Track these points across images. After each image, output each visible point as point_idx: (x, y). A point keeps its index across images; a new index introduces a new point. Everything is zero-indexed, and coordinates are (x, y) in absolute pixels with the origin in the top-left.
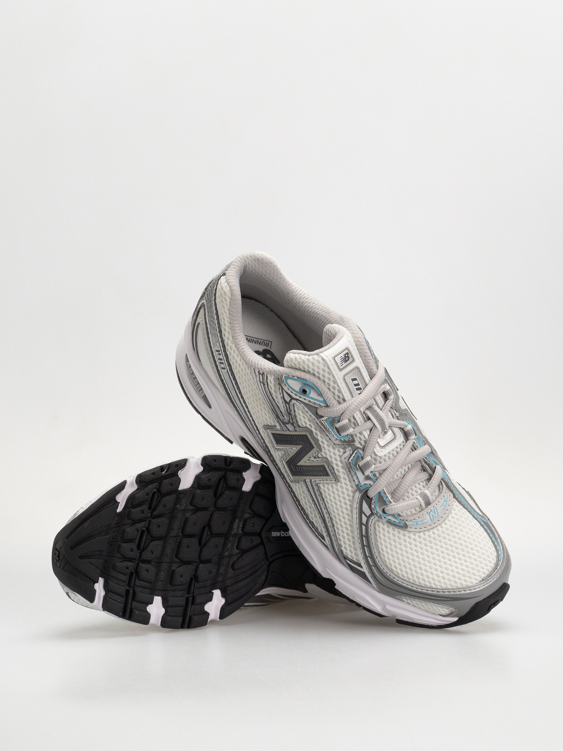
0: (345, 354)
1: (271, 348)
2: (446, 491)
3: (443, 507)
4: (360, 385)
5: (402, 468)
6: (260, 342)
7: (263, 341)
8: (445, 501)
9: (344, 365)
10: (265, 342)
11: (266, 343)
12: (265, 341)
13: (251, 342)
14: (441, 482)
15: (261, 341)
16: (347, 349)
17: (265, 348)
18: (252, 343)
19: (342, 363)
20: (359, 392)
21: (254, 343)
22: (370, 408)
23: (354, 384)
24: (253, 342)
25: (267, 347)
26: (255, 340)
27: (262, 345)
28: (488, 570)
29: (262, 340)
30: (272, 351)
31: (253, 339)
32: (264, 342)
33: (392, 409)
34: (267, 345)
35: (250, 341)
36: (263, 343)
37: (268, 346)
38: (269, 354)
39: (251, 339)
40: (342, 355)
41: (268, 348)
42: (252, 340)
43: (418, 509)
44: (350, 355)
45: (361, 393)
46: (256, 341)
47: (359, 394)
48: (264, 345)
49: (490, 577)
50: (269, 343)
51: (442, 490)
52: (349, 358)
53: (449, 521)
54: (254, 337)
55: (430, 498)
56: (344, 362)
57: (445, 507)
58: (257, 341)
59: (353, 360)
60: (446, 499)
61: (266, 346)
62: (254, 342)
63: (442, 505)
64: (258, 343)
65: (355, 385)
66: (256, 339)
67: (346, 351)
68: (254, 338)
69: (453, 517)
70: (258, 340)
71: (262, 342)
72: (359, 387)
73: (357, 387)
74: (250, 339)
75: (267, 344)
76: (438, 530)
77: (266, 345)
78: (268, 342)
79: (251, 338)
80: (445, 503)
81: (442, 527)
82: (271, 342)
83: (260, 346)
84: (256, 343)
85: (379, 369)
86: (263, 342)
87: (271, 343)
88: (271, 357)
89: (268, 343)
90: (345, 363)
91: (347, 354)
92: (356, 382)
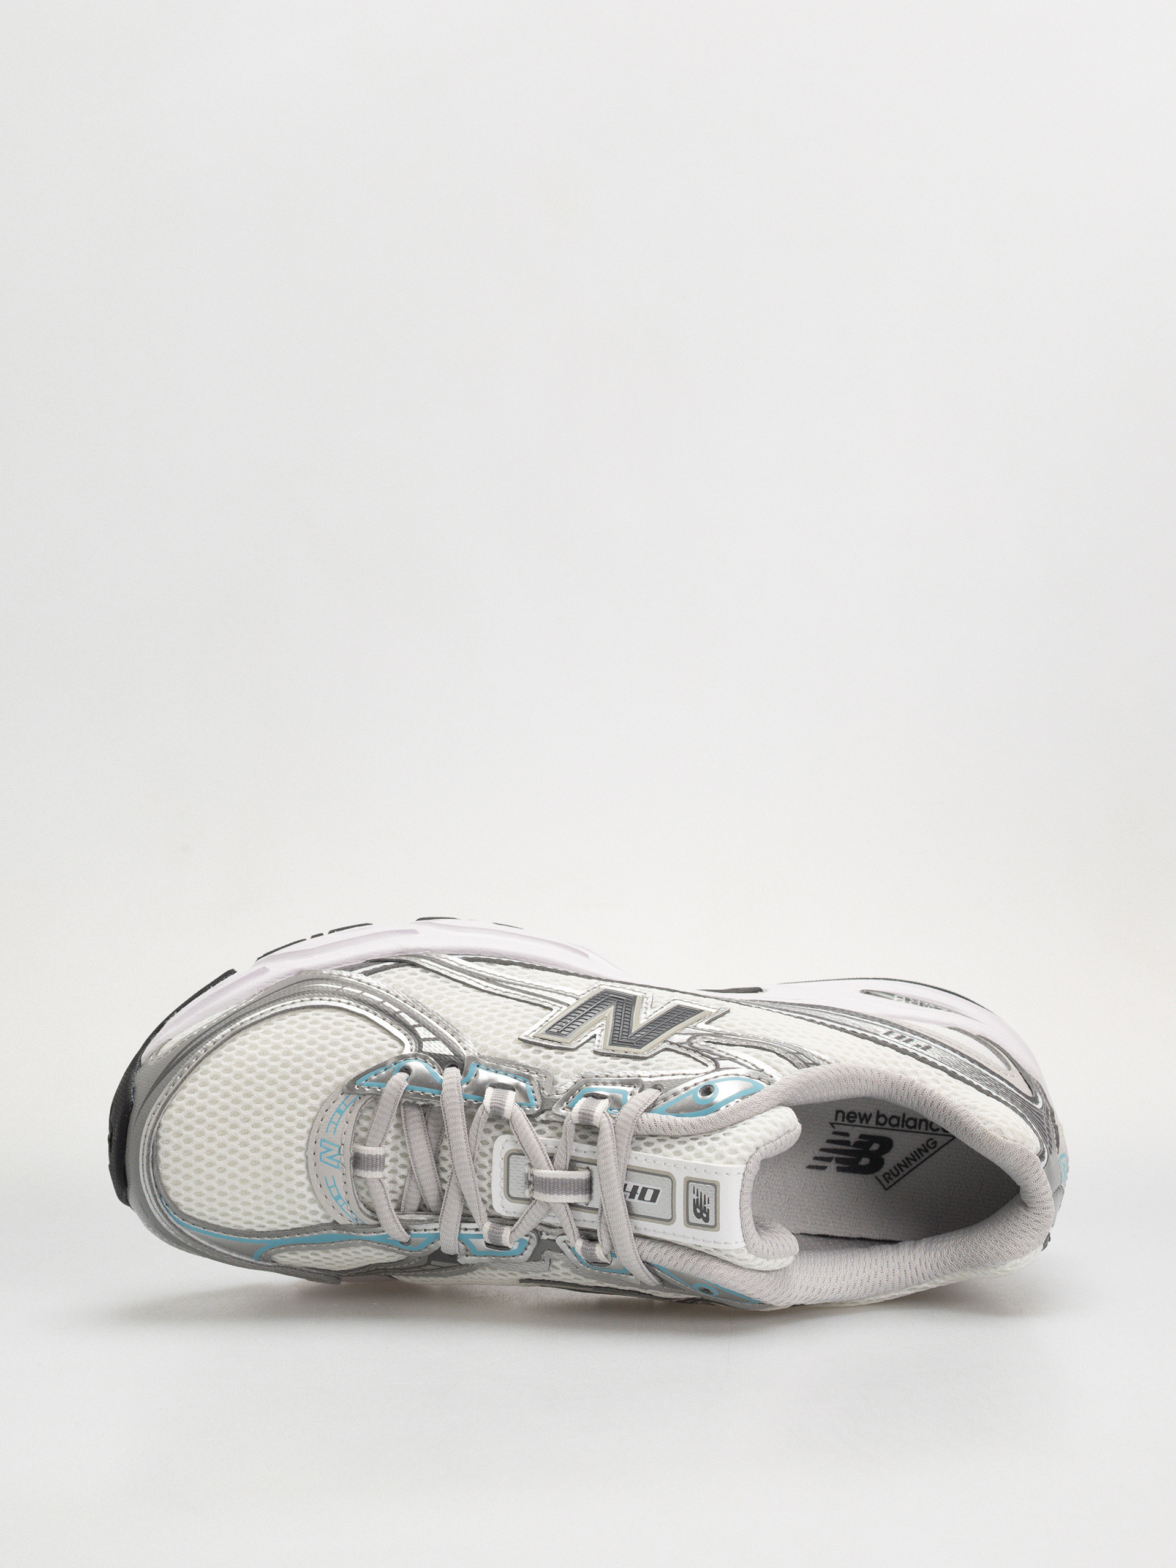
0: (708, 1214)
1: (876, 1178)
2: (355, 1214)
3: (331, 1183)
4: (639, 1199)
5: (450, 1166)
6: (902, 1167)
7: (900, 1176)
8: (339, 1197)
9: (692, 1197)
10: (895, 1179)
11: (892, 1176)
12: (897, 1178)
13: (915, 1152)
14: (377, 1220)
15: (902, 1171)
16: (715, 1227)
17: (885, 1169)
18: (913, 1153)
19: (697, 1196)
20: (629, 1188)
21: (908, 1157)
22: (588, 1187)
23: (648, 1188)
24: (912, 1155)
25: (883, 1174)
26: (914, 1164)
27: (895, 1167)
28: (167, 1166)
29: (905, 1175)
30: (871, 1175)
31: (919, 1161)
32: (897, 1176)
33: (560, 1233)
34: (887, 1176)
35: (918, 1153)
36: (895, 1172)
37: (884, 1176)
38: (868, 1165)
39: (919, 1158)
40: (710, 1207)
41: (879, 1174)
42: (917, 1158)
43: (363, 1134)
44: (701, 1221)
45: (624, 1191)
46: (910, 1163)
47: (626, 1185)
48: (890, 1170)
49: (151, 1159)
50: (888, 1182)
51: (360, 1209)
52: (698, 1216)
53: (300, 1172)
54: (920, 1166)
55: (363, 1171)
56: (697, 1199)
57: (329, 1188)
58: (908, 1164)
59: (688, 1223)
60: (340, 1202)
61: (885, 1174)
62: (911, 1157)
63: (335, 1185)
64: (903, 1164)
65: (644, 1190)
66: (913, 1167)
67: (711, 1222)
68: (918, 1165)
69: (301, 1184)
70: (910, 1168)
71: (900, 1171)
72: (637, 1196)
73: (639, 1191)
74: (923, 1156)
75: (890, 1178)
76: (301, 1138)
77: (888, 1173)
78: (891, 1183)
79: (923, 1159)
80: (335, 1194)
81: (299, 1149)
82: (886, 1189)
83: (895, 1164)
84: (905, 1160)
85: (642, 1264)
86: (899, 1173)
87: (886, 1187)
88: (860, 1163)
89: (890, 1181)
90: (694, 1199)
91: (706, 1220)
92: (649, 1195)
